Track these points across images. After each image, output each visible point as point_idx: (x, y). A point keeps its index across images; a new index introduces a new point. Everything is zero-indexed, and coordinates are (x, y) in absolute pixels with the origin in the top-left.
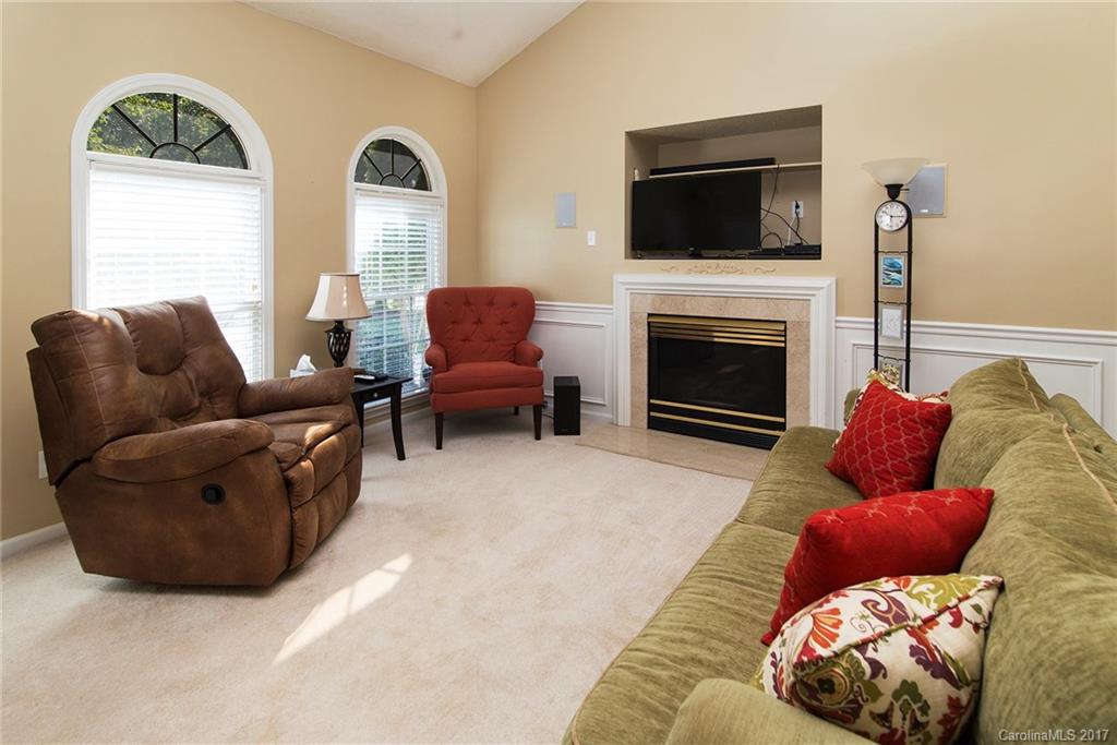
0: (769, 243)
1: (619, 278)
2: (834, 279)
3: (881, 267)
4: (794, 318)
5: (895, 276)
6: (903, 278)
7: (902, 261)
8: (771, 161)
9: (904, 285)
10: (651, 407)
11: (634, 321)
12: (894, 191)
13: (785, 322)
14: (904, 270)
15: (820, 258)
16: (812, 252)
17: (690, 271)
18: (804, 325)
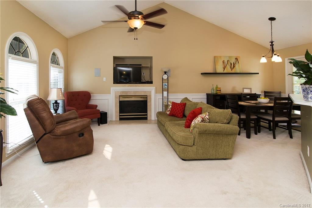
0: (143, 80)
1: (112, 88)
2: (155, 87)
3: (164, 85)
4: (149, 95)
5: (166, 86)
6: (167, 87)
7: (167, 84)
8: (141, 65)
9: (167, 88)
10: (120, 116)
11: (116, 97)
12: (165, 73)
13: (147, 95)
14: (167, 85)
15: (152, 83)
16: (151, 82)
17: (128, 86)
18: (150, 96)
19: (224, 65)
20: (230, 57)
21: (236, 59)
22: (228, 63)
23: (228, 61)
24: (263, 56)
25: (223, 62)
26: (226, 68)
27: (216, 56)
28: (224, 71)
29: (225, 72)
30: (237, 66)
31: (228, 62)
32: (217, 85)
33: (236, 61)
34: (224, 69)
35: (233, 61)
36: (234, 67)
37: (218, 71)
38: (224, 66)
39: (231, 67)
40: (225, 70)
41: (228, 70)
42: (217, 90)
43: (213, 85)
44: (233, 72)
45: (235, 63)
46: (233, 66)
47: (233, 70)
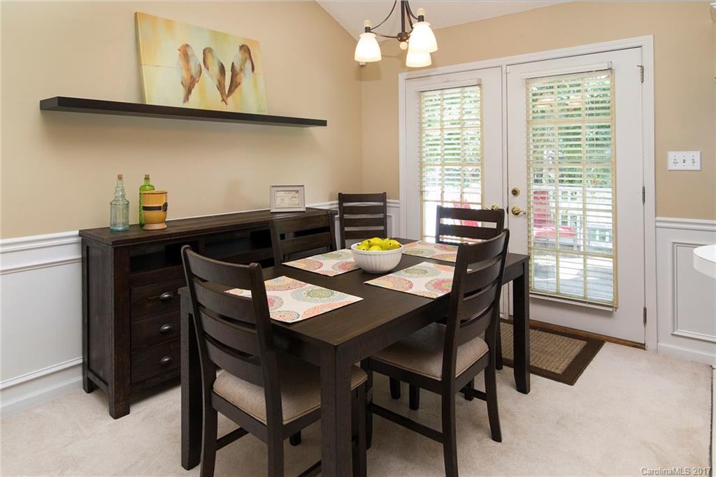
19: (188, 69)
20: (215, 35)
21: (245, 49)
22: (209, 60)
23: (207, 52)
24: (368, 30)
25: (185, 53)
26: (196, 85)
27: (143, 15)
28: (186, 99)
29: (194, 103)
30: (246, 81)
31: (209, 55)
32: (147, 178)
33: (244, 62)
34: (189, 92)
35: (231, 56)
36: (234, 85)
37: (155, 98)
38: (186, 76)
39: (221, 86)
40: (191, 97)
41: (207, 97)
42: (146, 209)
43: (120, 178)
44: (230, 108)
45: (237, 67)
46: (231, 82)
47: (230, 100)
